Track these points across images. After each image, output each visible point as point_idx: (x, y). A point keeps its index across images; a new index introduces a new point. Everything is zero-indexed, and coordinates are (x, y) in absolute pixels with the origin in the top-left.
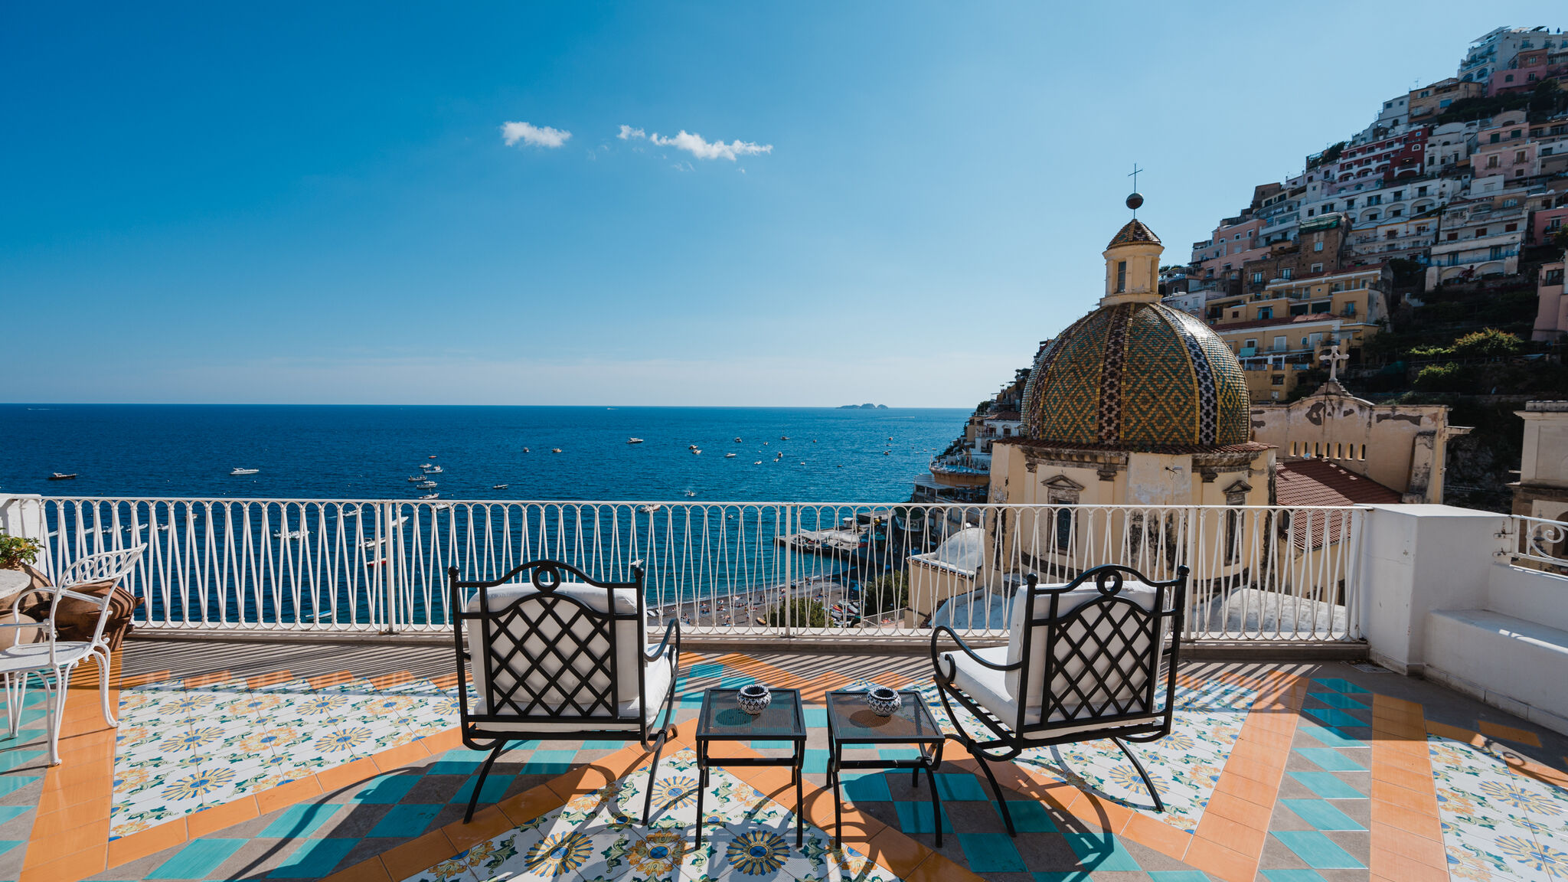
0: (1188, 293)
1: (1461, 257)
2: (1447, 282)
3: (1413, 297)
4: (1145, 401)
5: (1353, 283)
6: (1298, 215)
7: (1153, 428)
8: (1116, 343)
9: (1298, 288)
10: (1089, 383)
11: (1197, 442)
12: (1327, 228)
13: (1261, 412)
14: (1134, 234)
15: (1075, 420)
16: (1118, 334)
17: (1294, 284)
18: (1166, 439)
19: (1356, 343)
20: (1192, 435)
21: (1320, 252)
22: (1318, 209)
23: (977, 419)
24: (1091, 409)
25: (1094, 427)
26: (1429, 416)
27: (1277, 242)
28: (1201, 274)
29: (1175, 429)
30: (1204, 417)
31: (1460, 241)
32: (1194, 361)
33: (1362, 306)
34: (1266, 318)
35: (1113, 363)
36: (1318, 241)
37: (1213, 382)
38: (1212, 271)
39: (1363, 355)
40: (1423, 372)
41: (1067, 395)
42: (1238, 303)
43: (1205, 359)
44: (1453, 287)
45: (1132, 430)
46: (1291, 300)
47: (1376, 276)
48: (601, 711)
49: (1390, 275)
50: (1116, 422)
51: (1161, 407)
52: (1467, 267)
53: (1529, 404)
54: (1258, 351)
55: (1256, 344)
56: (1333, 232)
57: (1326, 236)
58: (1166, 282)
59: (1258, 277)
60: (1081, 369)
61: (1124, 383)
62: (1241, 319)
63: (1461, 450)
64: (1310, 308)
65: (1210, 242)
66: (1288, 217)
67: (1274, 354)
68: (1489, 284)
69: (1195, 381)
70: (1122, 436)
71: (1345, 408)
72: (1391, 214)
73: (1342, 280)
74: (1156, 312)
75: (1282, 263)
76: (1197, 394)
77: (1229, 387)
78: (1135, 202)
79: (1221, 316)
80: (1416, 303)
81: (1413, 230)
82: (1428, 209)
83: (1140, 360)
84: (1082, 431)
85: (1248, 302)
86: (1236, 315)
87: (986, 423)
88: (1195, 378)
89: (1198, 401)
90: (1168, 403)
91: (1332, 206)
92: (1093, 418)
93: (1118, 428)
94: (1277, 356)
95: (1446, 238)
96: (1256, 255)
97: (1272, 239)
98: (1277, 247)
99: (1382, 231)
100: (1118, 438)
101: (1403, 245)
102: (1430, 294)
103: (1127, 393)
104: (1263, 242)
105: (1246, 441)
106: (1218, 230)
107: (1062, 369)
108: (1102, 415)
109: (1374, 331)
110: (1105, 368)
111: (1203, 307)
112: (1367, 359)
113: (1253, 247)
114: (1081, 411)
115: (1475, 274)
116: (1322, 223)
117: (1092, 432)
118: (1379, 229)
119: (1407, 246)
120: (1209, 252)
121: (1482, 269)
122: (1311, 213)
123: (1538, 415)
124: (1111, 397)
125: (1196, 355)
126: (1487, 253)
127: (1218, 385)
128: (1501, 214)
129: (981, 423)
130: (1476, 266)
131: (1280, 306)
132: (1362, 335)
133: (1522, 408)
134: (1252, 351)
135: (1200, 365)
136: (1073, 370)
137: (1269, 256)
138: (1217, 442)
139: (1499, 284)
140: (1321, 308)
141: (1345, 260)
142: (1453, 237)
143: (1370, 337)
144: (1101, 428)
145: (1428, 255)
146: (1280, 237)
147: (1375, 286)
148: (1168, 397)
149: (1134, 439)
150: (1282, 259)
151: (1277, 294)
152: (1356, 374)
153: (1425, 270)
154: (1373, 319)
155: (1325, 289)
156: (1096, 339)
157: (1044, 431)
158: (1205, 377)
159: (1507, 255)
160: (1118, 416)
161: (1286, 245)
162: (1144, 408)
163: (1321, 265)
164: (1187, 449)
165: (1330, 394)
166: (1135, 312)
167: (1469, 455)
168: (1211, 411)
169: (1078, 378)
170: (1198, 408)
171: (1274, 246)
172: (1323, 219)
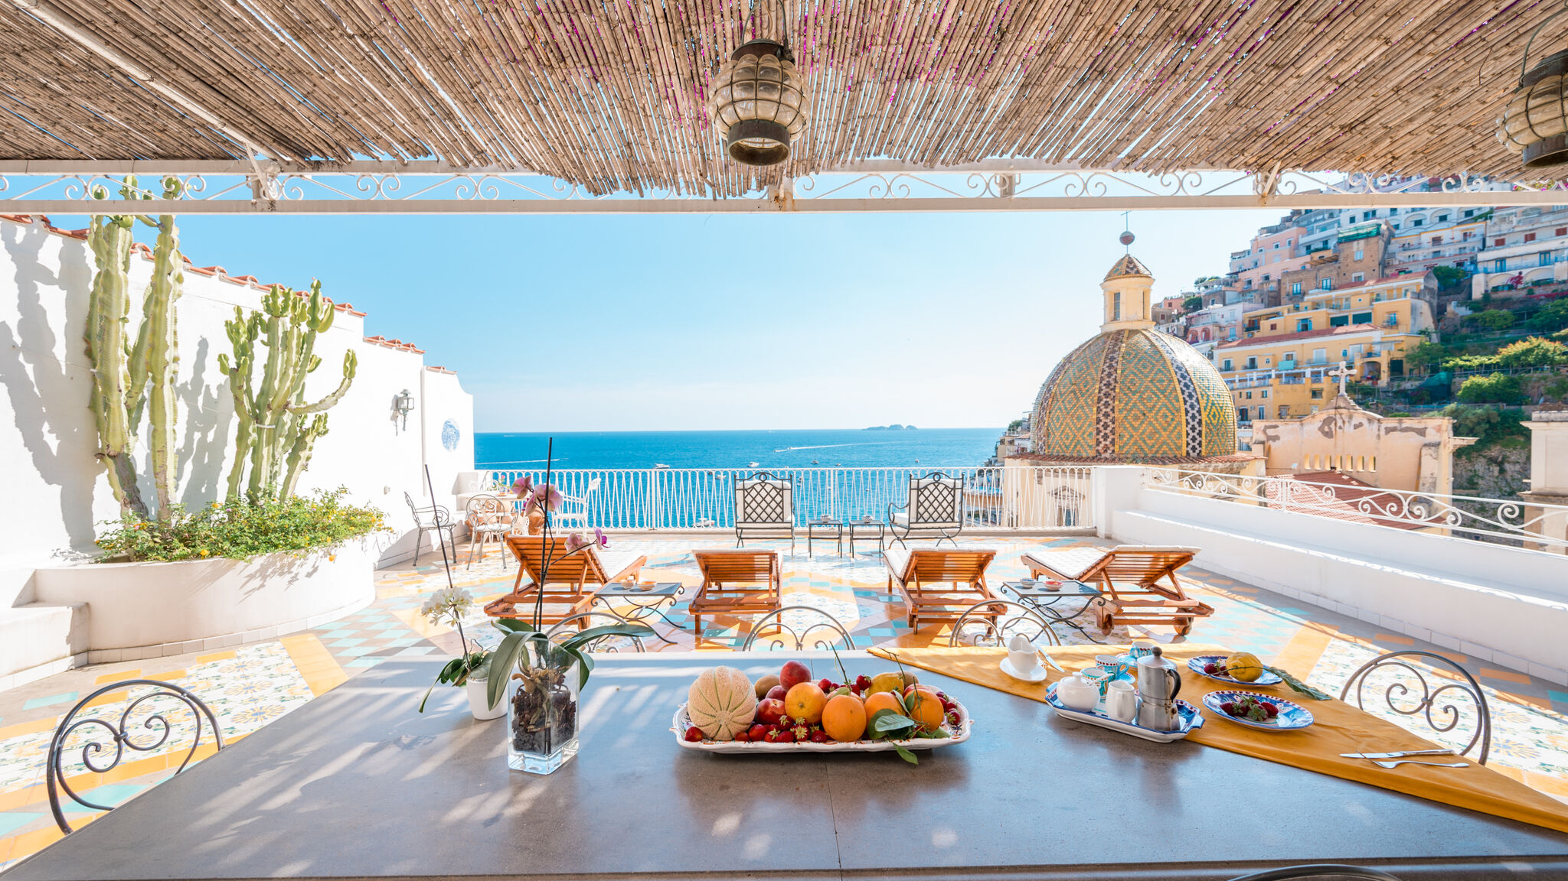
0: (1224, 305)
1: (1509, 263)
2: (1496, 289)
3: (1460, 304)
4: (1136, 418)
5: (1395, 292)
6: (1338, 222)
7: (1144, 441)
8: (1110, 366)
9: (1337, 299)
10: (1086, 402)
11: (1184, 454)
12: (1368, 236)
13: (1276, 427)
14: (1128, 268)
15: (1075, 436)
16: (1112, 359)
17: (1334, 294)
18: (1157, 452)
19: (1398, 356)
20: (1179, 448)
21: (1361, 261)
22: (1359, 216)
23: (1008, 439)
24: (1090, 425)
25: (1093, 443)
26: (1434, 428)
27: (1317, 250)
28: (1238, 285)
29: (1164, 443)
30: (1190, 432)
31: (1509, 247)
32: (1180, 382)
33: (1404, 316)
34: (1305, 328)
35: (1108, 385)
36: (1358, 250)
37: (1197, 400)
38: (1250, 282)
39: (1406, 367)
40: (1466, 383)
41: (1068, 413)
42: (1276, 315)
43: (1191, 380)
44: (1501, 295)
45: (1126, 444)
46: (1331, 311)
47: (1418, 285)
48: (779, 520)
49: (1434, 284)
50: (1111, 437)
51: (1150, 423)
52: (1516, 273)
53: (1535, 415)
54: (1296, 365)
55: (1295, 358)
56: (1373, 240)
57: (1367, 245)
58: (1203, 294)
59: (1297, 288)
60: (1080, 390)
61: (1117, 403)
62: (1279, 331)
63: (1509, 462)
64: (1350, 319)
65: (1249, 252)
66: (1329, 224)
67: (1313, 367)
68: (1539, 291)
69: (1181, 400)
70: (1117, 450)
71: (1355, 421)
72: (1437, 219)
73: (1384, 289)
74: (1147, 338)
75: (1322, 273)
76: (1183, 412)
77: (1213, 404)
78: (1127, 239)
79: (1258, 328)
80: (1464, 312)
81: (1459, 236)
82: (1476, 213)
83: (1132, 381)
84: (1082, 446)
85: (1286, 314)
86: (1273, 327)
87: (1016, 443)
88: (1181, 397)
89: (1184, 418)
90: (1157, 420)
91: (1374, 212)
92: (1091, 434)
93: (1113, 442)
94: (1316, 369)
95: (1493, 244)
96: (1295, 264)
97: (1312, 248)
98: (1316, 256)
99: (1427, 238)
100: (1113, 451)
101: (1448, 251)
102: (1477, 302)
103: (1120, 411)
104: (1303, 250)
105: (1233, 453)
106: (1256, 240)
107: (1063, 391)
108: (1099, 432)
109: (1416, 341)
110: (1100, 390)
111: (1240, 319)
112: (1411, 371)
113: (1293, 256)
114: (1081, 428)
115: (1524, 281)
116: (1361, 232)
117: (1090, 447)
118: (1423, 235)
119: (1452, 253)
120: (1247, 262)
121: (1530, 276)
122: (1352, 220)
123: (1545, 424)
124: (1106, 415)
125: (1183, 376)
126: (1536, 259)
127: (1203, 403)
128: (1551, 217)
129: (1011, 442)
130: (1525, 272)
131: (1319, 318)
132: (1404, 346)
133: (1529, 419)
134: (1291, 364)
135: (1186, 385)
136: (1073, 391)
137: (1308, 266)
138: (1203, 454)
139: (1549, 290)
140: (1362, 319)
141: (1386, 268)
142: (1500, 243)
143: (1412, 348)
144: (1098, 443)
145: (1474, 262)
146: (1321, 245)
147: (1418, 296)
148: (1156, 414)
149: (1127, 452)
150: (1322, 268)
151: (1316, 306)
152: (1399, 386)
153: (1471, 278)
154: (1416, 330)
155: (1366, 299)
156: (1093, 363)
157: (1049, 446)
158: (1190, 396)
159: (1556, 261)
160: (1113, 432)
161: (1327, 254)
162: (1136, 424)
163: (1362, 274)
164: (1176, 460)
165: (1340, 408)
166: (1128, 338)
167: (1518, 467)
168: (1197, 426)
169: (1077, 398)
170: (1184, 423)
171: (1313, 254)
172: (1362, 228)
